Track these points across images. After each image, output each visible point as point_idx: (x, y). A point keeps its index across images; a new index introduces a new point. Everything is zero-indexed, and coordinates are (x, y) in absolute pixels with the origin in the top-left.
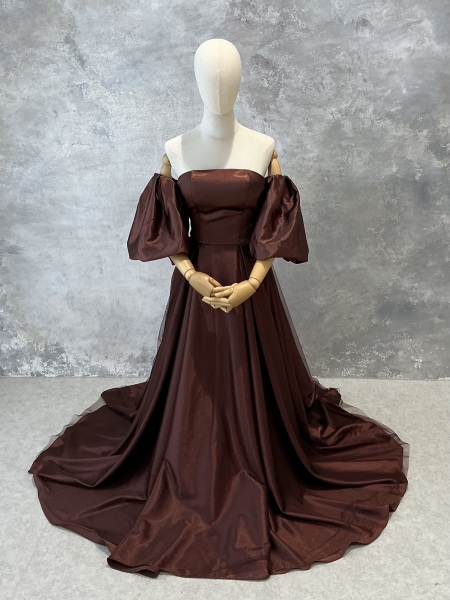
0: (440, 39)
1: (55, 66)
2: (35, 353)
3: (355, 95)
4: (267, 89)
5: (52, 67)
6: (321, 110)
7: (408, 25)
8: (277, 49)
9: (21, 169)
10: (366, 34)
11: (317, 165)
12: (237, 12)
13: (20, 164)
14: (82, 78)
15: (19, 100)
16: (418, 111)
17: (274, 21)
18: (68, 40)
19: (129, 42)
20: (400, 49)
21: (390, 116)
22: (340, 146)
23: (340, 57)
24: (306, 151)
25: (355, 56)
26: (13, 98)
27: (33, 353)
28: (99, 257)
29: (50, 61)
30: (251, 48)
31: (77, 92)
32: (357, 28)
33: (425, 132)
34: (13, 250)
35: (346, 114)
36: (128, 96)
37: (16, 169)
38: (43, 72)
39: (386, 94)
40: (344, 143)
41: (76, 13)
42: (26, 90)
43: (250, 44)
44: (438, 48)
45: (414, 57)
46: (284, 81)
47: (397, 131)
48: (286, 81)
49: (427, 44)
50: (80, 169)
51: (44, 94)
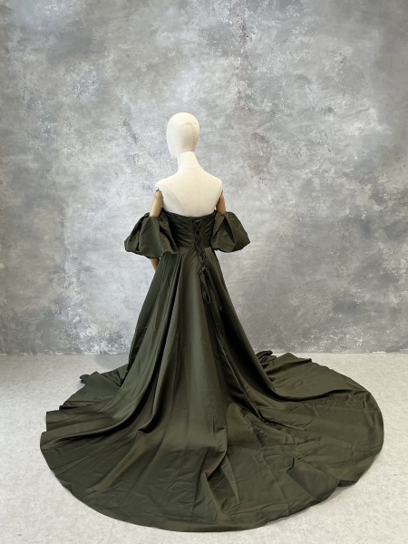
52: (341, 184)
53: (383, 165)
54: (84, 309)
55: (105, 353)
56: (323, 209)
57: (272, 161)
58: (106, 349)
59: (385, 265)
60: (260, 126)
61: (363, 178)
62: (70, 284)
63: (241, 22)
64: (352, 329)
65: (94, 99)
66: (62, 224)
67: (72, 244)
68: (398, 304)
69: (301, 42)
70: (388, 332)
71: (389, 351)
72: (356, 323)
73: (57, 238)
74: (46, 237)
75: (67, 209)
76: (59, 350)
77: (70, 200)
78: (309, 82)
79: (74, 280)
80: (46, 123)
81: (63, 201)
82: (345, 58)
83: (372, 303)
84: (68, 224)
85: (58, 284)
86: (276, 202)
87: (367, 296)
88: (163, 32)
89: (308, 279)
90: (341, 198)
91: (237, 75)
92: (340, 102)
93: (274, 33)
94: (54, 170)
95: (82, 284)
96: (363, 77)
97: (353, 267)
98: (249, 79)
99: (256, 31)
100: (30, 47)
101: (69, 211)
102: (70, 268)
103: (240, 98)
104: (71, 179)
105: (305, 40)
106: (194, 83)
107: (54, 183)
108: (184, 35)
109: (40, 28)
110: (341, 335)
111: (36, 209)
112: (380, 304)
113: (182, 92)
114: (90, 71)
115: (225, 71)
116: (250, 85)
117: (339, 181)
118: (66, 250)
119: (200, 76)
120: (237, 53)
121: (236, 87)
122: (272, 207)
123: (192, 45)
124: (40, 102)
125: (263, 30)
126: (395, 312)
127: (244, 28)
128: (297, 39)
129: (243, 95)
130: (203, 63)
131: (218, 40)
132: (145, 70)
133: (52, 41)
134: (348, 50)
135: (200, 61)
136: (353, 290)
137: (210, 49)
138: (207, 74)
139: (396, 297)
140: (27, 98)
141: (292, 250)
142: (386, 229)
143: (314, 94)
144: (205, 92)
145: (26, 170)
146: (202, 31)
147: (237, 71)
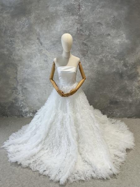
0: (127, 39)
1: (35, 45)
2: (31, 112)
3: (106, 52)
4: (85, 51)
5: (34, 45)
6: (98, 56)
7: (120, 35)
8: (88, 41)
9: (27, 70)
10: (109, 37)
11: (97, 69)
12: (79, 32)
13: (27, 68)
14: (41, 48)
15: (26, 53)
16: (121, 56)
17: (87, 34)
18: (38, 39)
19: (53, 39)
20: (117, 41)
21: (114, 57)
22: (102, 64)
23: (103, 43)
24: (94, 66)
25: (107, 43)
26: (25, 53)
27: (30, 112)
28: (45, 90)
29: (34, 44)
30: (82, 41)
31: (40, 51)
32: (107, 36)
33: (122, 61)
34: (25, 89)
35: (104, 57)
36: (52, 52)
37: (26, 70)
38: (32, 46)
39: (114, 52)
40: (103, 64)
41: (40, 32)
42: (28, 51)
43: (81, 40)
44: (126, 41)
45: (120, 43)
46: (89, 49)
47: (116, 61)
48: (90, 49)
49: (124, 40)
50: (41, 70)
51: (32, 52)
52: (113, 61)
53: (127, 54)
54: (24, 102)
55: (31, 117)
56: (106, 69)
57: (89, 52)
58: (32, 116)
59: (128, 88)
60: (84, 40)
61: (120, 58)
62: (19, 93)
63: (78, 3)
64: (116, 110)
65: (27, 30)
66: (16, 73)
67: (20, 80)
68: (132, 102)
69: (99, 11)
70: (128, 111)
71: (128, 118)
72: (117, 108)
73: (15, 78)
74: (11, 78)
75: (18, 68)
76: (16, 116)
77: (19, 65)
78: (102, 25)
79: (21, 92)
80: (11, 38)
81: (16, 65)
82: (115, 16)
83: (123, 101)
84: (18, 73)
85: (15, 94)
86: (90, 66)
87: (121, 99)
88: (51, 7)
89: (101, 93)
90: (112, 65)
91: (77, 22)
92: (113, 32)
93: (90, 7)
94: (13, 55)
95: (23, 93)
96: (121, 23)
97: (116, 89)
98: (81, 23)
99: (83, 6)
100: (5, 12)
101: (19, 69)
102: (19, 88)
103: (78, 30)
104: (20, 58)
105: (101, 10)
106: (62, 25)
107: (14, 59)
108: (58, 8)
109: (8, 5)
110: (112, 112)
111: (7, 68)
112: (125, 102)
113: (58, 28)
114: (26, 20)
115: (73, 21)
116: (81, 26)
117: (112, 59)
118: (18, 82)
119: (64, 22)
120: (77, 15)
121: (77, 26)
122: (89, 68)
123: (61, 12)
124: (8, 31)
125: (86, 6)
126: (131, 104)
127: (79, 6)
128: (98, 10)
129: (79, 29)
130: (65, 18)
131: (70, 10)
132: (45, 20)
133: (12, 10)
134: (116, 14)
135: (64, 17)
136: (116, 97)
137: (67, 13)
138: (66, 22)
139: (131, 99)
140: (4, 29)
141: (96, 83)
142: (128, 76)
143: (103, 29)
144: (66, 28)
145: (4, 54)
146: (65, 6)
147: (77, 21)
